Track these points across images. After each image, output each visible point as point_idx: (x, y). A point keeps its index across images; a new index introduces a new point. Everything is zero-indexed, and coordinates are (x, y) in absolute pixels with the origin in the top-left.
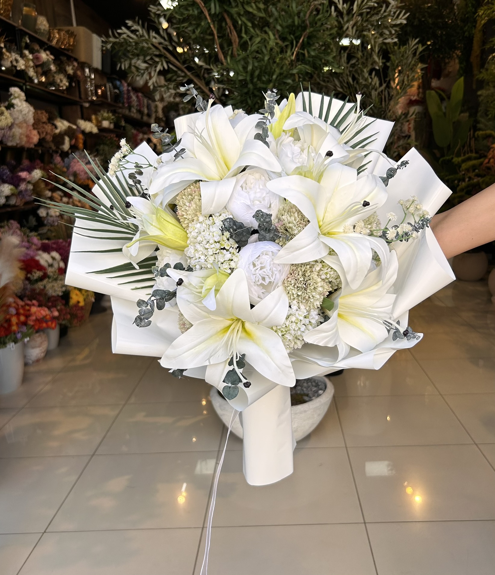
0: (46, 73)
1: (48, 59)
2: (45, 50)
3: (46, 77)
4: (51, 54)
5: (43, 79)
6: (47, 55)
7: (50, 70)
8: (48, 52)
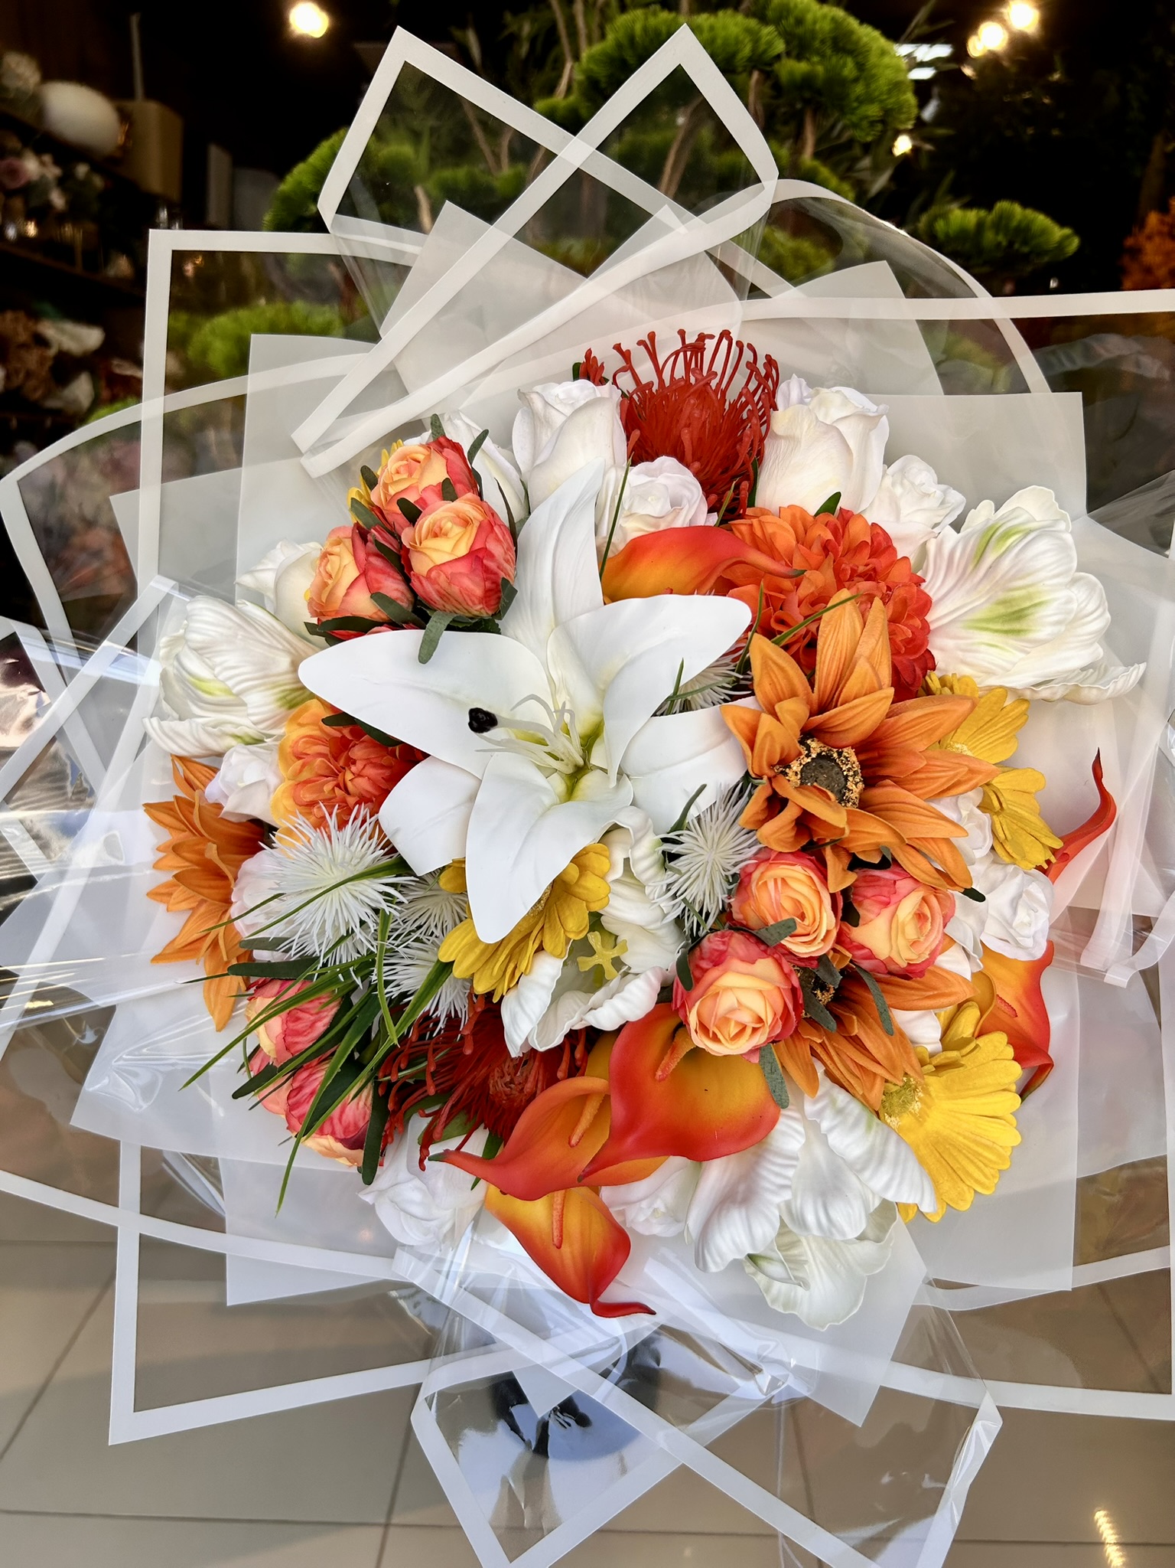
0: (41, 213)
1: (43, 177)
2: (38, 152)
3: (37, 225)
4: (57, 162)
5: (31, 229)
6: (43, 164)
7: (49, 205)
8: (47, 158)
